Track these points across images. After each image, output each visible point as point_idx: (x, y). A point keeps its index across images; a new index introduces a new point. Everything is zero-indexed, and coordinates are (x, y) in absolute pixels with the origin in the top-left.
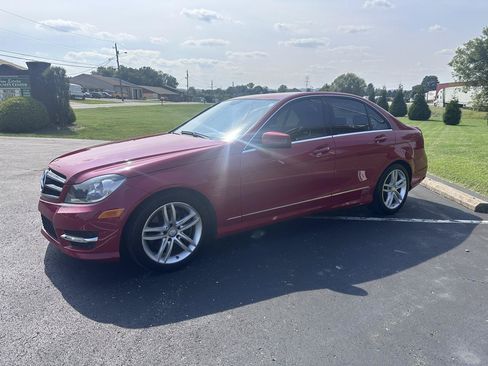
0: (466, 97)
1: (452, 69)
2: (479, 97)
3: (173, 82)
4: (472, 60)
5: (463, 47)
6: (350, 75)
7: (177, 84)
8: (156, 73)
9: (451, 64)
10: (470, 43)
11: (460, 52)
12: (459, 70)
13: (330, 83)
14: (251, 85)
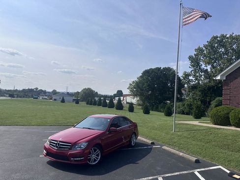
0: (134, 100)
1: (129, 90)
2: (138, 101)
4: (135, 88)
5: (131, 83)
6: (88, 88)
9: (128, 89)
10: (133, 82)
11: (130, 84)
12: (131, 91)
13: (80, 91)
14: (37, 89)
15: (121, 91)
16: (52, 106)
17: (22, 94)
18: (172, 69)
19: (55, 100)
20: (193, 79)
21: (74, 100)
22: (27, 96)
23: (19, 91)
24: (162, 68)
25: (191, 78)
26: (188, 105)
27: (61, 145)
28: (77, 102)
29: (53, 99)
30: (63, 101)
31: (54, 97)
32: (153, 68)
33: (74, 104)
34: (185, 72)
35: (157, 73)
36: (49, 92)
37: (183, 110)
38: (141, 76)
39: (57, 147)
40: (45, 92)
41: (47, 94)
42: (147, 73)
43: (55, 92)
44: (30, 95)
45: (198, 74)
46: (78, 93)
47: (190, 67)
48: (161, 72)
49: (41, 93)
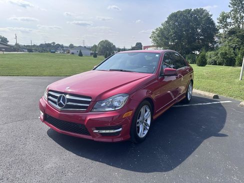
1: (151, 40)
3: (5, 40)
4: (158, 37)
6: (106, 41)
7: (8, 41)
9: (150, 38)
10: (157, 29)
11: (153, 32)
12: (154, 40)
13: (97, 44)
14: (54, 43)
15: (141, 43)
16: (70, 60)
17: (40, 49)
18: (204, 11)
19: (73, 53)
20: (232, 21)
21: (91, 54)
22: (45, 50)
23: (37, 46)
24: (192, 10)
25: (229, 20)
26: (222, 54)
27: (69, 100)
28: (95, 56)
29: (71, 52)
30: (81, 55)
31: (71, 51)
32: (182, 10)
33: (92, 57)
34: (223, 13)
35: (187, 17)
36: (66, 47)
37: (216, 60)
38: (166, 22)
39: (60, 105)
40: (62, 47)
41: (65, 49)
42: (174, 17)
43: (72, 46)
44: (48, 49)
45: (239, 15)
46: (95, 46)
47: (229, 6)
48: (191, 16)
49: (58, 48)
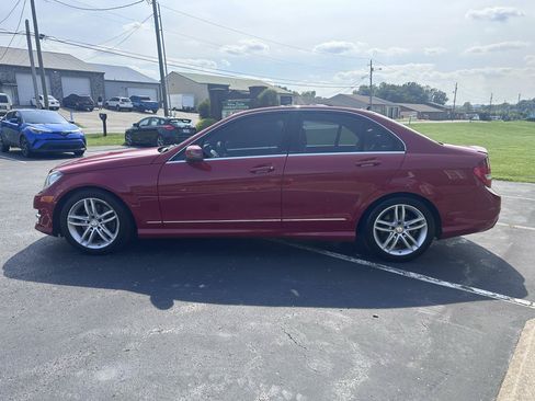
3: (441, 97)
7: (447, 100)
8: (421, 89)
